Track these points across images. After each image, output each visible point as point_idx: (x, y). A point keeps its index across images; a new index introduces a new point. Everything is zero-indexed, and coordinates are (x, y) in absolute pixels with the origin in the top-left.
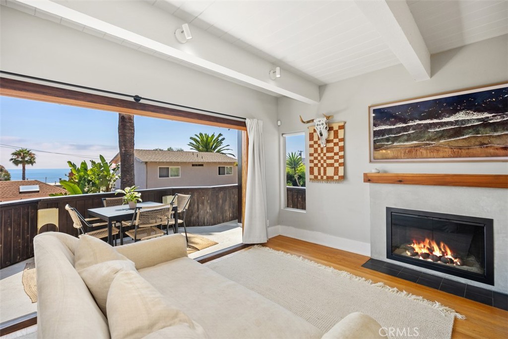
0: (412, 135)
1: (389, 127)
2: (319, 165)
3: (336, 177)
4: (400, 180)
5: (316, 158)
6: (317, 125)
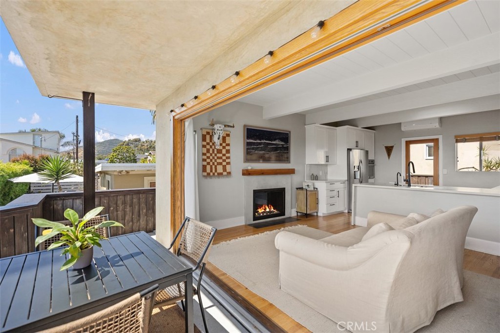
0: (263, 148)
1: (254, 141)
2: (211, 163)
3: (225, 173)
6: (218, 130)
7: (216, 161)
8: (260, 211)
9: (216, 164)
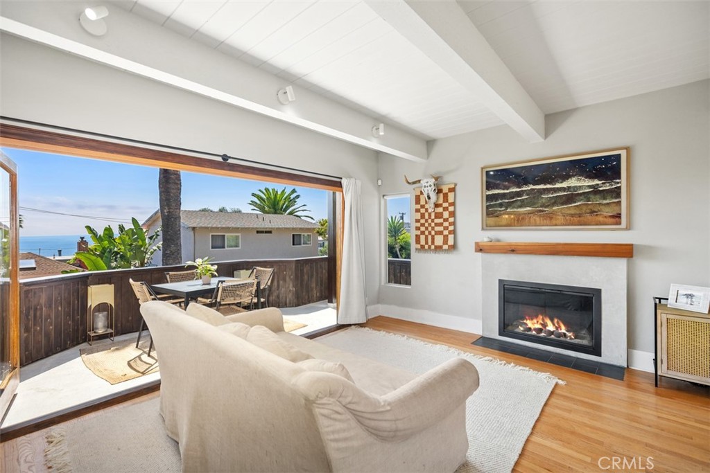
2: (427, 233)
3: (445, 247)
4: (513, 250)
5: (423, 225)
7: (433, 229)
9: (433, 233)
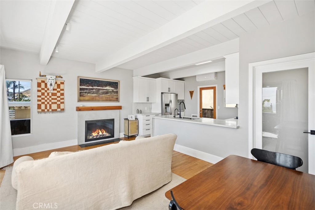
0: (95, 92)
1: (86, 87)
2: (46, 103)
3: (59, 110)
4: (92, 109)
5: (43, 99)
6: (49, 79)
7: (50, 101)
8: (95, 134)
9: (50, 103)
